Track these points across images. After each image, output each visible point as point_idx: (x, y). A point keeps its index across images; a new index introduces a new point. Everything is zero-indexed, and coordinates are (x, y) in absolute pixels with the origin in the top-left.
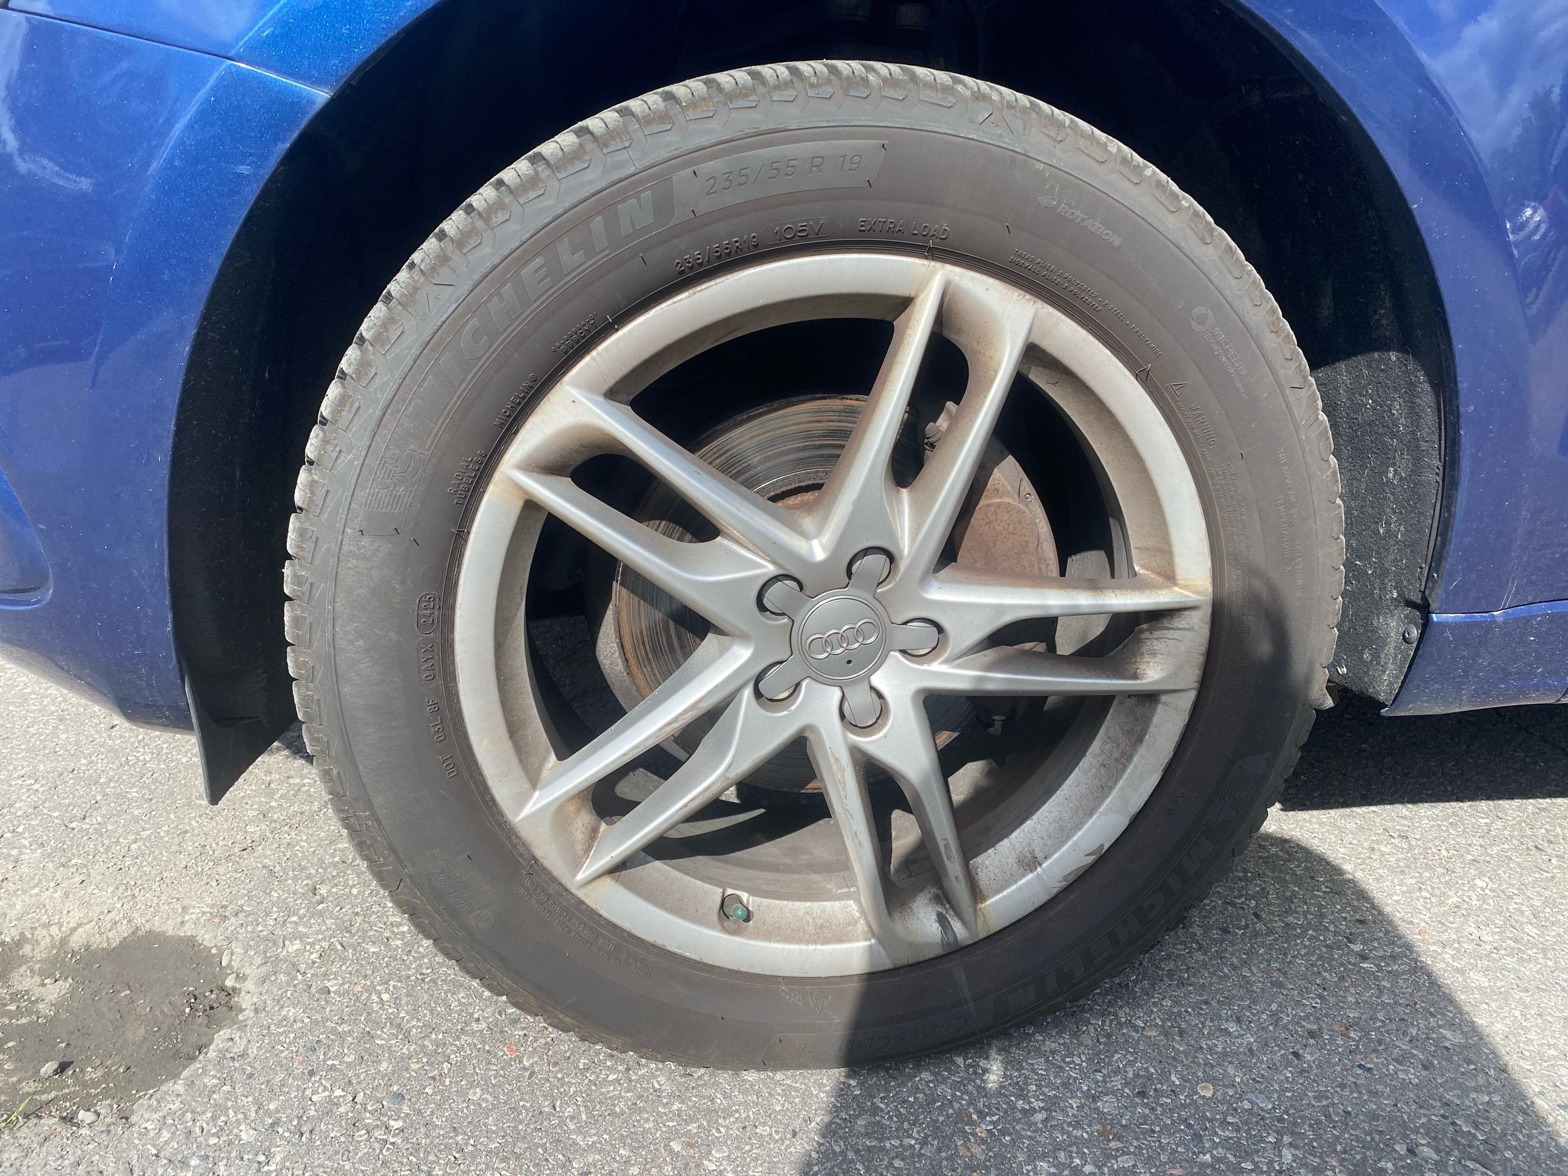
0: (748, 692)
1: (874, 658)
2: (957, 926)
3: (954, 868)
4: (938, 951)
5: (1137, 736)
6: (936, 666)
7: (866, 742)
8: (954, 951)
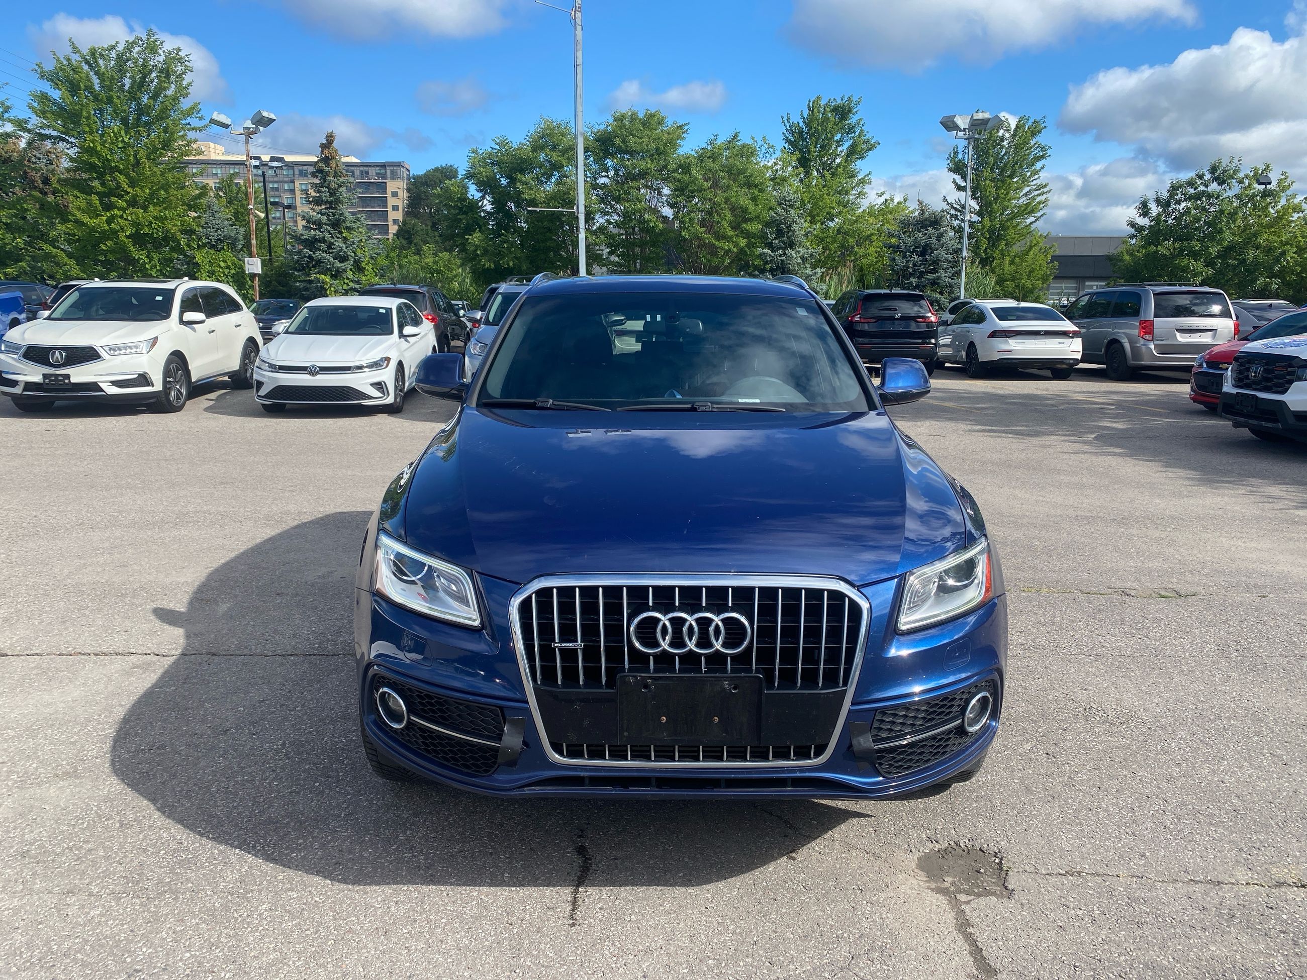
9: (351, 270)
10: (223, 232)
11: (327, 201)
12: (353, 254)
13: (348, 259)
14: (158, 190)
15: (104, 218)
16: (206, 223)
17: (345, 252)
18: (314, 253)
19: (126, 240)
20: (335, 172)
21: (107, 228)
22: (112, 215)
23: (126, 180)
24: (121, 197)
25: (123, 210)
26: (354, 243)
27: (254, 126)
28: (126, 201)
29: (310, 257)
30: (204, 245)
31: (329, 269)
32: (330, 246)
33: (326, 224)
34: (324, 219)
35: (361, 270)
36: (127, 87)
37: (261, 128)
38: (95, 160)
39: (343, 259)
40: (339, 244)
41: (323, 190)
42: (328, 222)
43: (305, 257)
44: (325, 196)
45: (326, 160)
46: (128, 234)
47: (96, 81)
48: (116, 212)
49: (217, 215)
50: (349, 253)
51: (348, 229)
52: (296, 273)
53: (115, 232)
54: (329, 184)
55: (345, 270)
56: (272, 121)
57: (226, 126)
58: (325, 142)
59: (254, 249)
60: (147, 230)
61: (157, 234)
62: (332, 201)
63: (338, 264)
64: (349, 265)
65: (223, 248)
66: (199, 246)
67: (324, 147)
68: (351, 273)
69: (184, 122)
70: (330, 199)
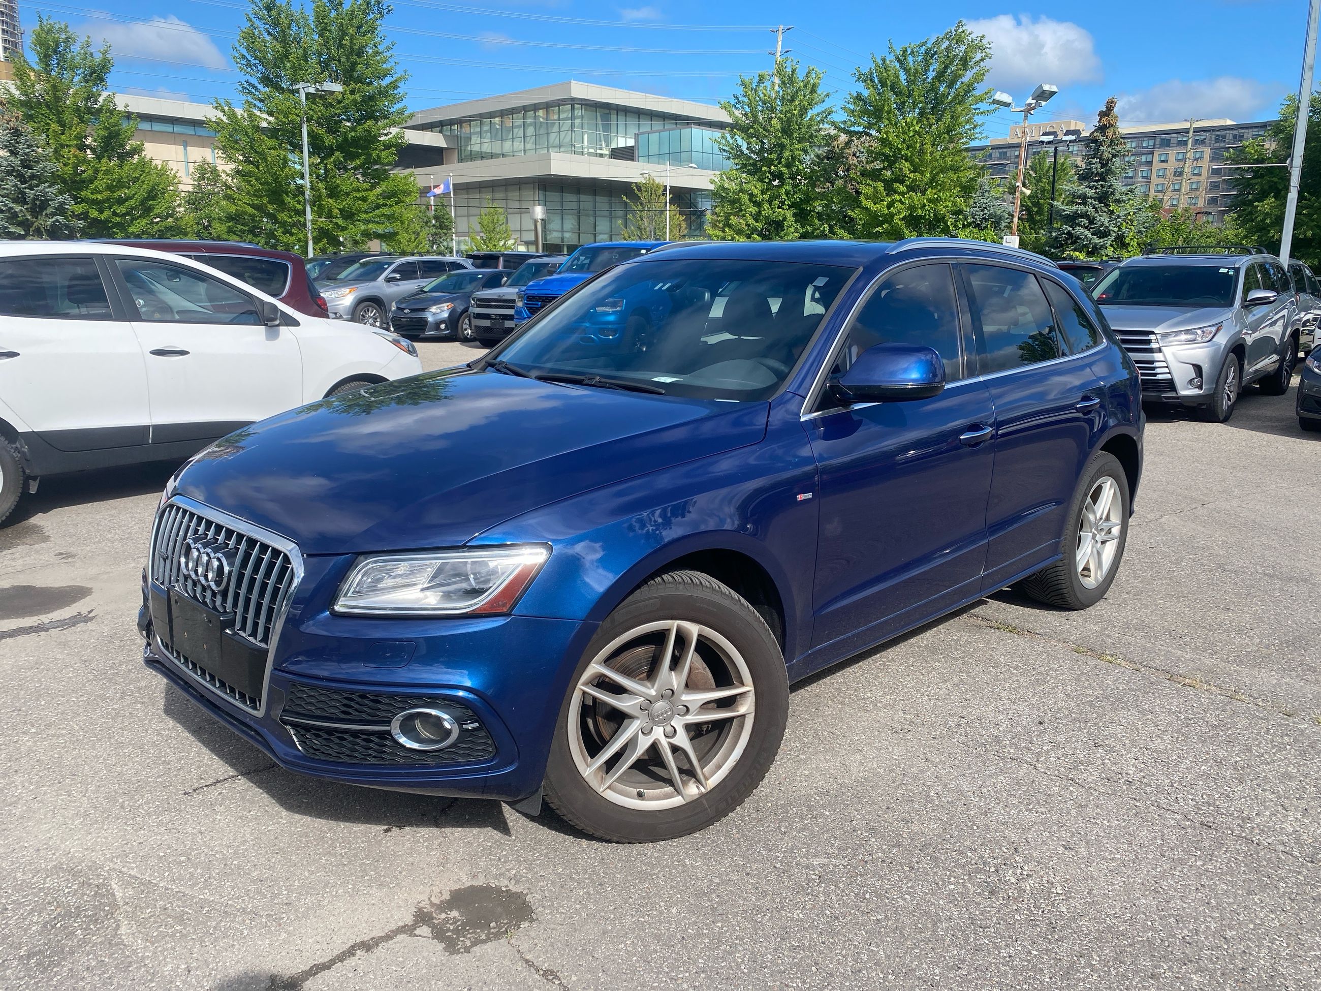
0: (640, 732)
1: (671, 718)
2: (701, 788)
3: (699, 770)
4: (698, 796)
5: (741, 726)
6: (687, 717)
7: (671, 740)
8: (703, 796)
9: (1112, 246)
10: (989, 211)
11: (1098, 172)
12: (1116, 229)
13: (1110, 235)
14: (938, 173)
15: (885, 203)
16: (975, 203)
17: (1107, 227)
18: (1074, 229)
19: (899, 222)
20: (1112, 141)
21: (886, 212)
22: (893, 200)
23: (910, 167)
24: (902, 182)
25: (903, 194)
26: (1119, 217)
27: (1035, 101)
28: (907, 186)
29: (1069, 233)
30: (969, 225)
31: (1086, 246)
32: (1092, 222)
33: (1091, 198)
34: (1091, 193)
35: (1124, 245)
36: (929, 80)
37: (1043, 103)
38: (887, 151)
39: (1103, 234)
40: (1103, 219)
41: (1094, 161)
42: (1095, 196)
43: (1064, 233)
44: (1097, 167)
45: (1102, 129)
46: (901, 217)
47: (903, 77)
48: (897, 197)
49: (987, 194)
50: (1111, 228)
51: (1118, 201)
52: (1053, 250)
53: (892, 215)
54: (1101, 155)
55: (1104, 247)
56: (1053, 93)
57: (1007, 105)
58: (1104, 109)
59: (1015, 227)
60: (920, 212)
61: (929, 215)
62: (1102, 173)
63: (1096, 240)
64: (1109, 241)
65: (986, 227)
66: (964, 226)
67: (1102, 115)
68: (1112, 249)
69: (974, 107)
70: (1100, 171)
